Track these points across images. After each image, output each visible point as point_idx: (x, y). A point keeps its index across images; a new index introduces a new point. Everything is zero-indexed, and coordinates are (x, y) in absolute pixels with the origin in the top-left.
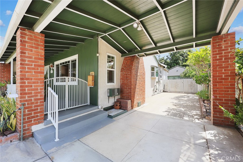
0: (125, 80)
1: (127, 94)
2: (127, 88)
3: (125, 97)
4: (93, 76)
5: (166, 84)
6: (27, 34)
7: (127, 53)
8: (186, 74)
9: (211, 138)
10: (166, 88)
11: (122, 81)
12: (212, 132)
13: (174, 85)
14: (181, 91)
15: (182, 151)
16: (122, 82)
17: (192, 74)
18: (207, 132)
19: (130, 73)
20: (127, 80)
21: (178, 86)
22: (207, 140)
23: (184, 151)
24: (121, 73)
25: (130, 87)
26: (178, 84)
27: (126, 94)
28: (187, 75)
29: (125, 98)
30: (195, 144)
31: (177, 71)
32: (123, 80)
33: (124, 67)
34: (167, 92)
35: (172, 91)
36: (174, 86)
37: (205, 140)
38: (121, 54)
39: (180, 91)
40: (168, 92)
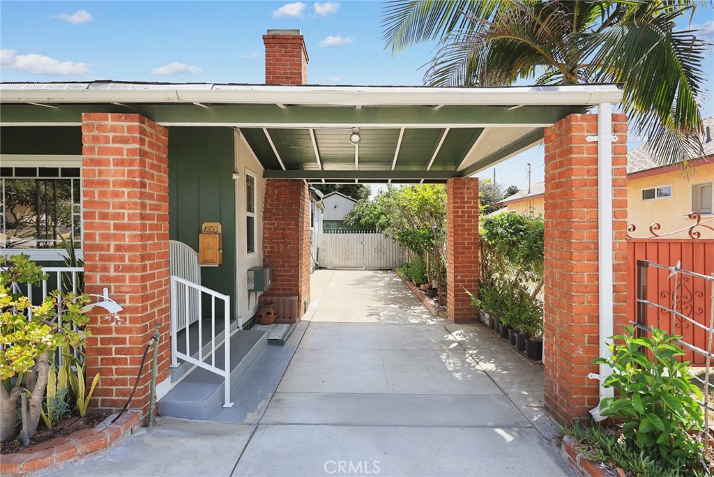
0: (278, 243)
1: (286, 280)
2: (286, 264)
3: (279, 289)
4: (219, 234)
5: (323, 247)
6: (146, 131)
7: (284, 169)
8: (360, 218)
9: (462, 339)
10: (322, 258)
11: (268, 246)
12: (459, 332)
13: (343, 248)
14: (359, 265)
15: (444, 360)
16: (268, 249)
17: (380, 221)
18: (454, 334)
19: (293, 226)
20: (286, 244)
21: (352, 253)
22: (458, 342)
23: (445, 359)
24: (264, 224)
25: (294, 262)
26: (352, 246)
27: (282, 280)
28: (363, 221)
29: (281, 292)
30: (450, 350)
31: (335, 207)
32: (274, 243)
33: (271, 205)
34: (325, 268)
35: (337, 265)
36: (342, 252)
37: (457, 344)
38: (262, 168)
39: (355, 265)
40: (328, 269)
